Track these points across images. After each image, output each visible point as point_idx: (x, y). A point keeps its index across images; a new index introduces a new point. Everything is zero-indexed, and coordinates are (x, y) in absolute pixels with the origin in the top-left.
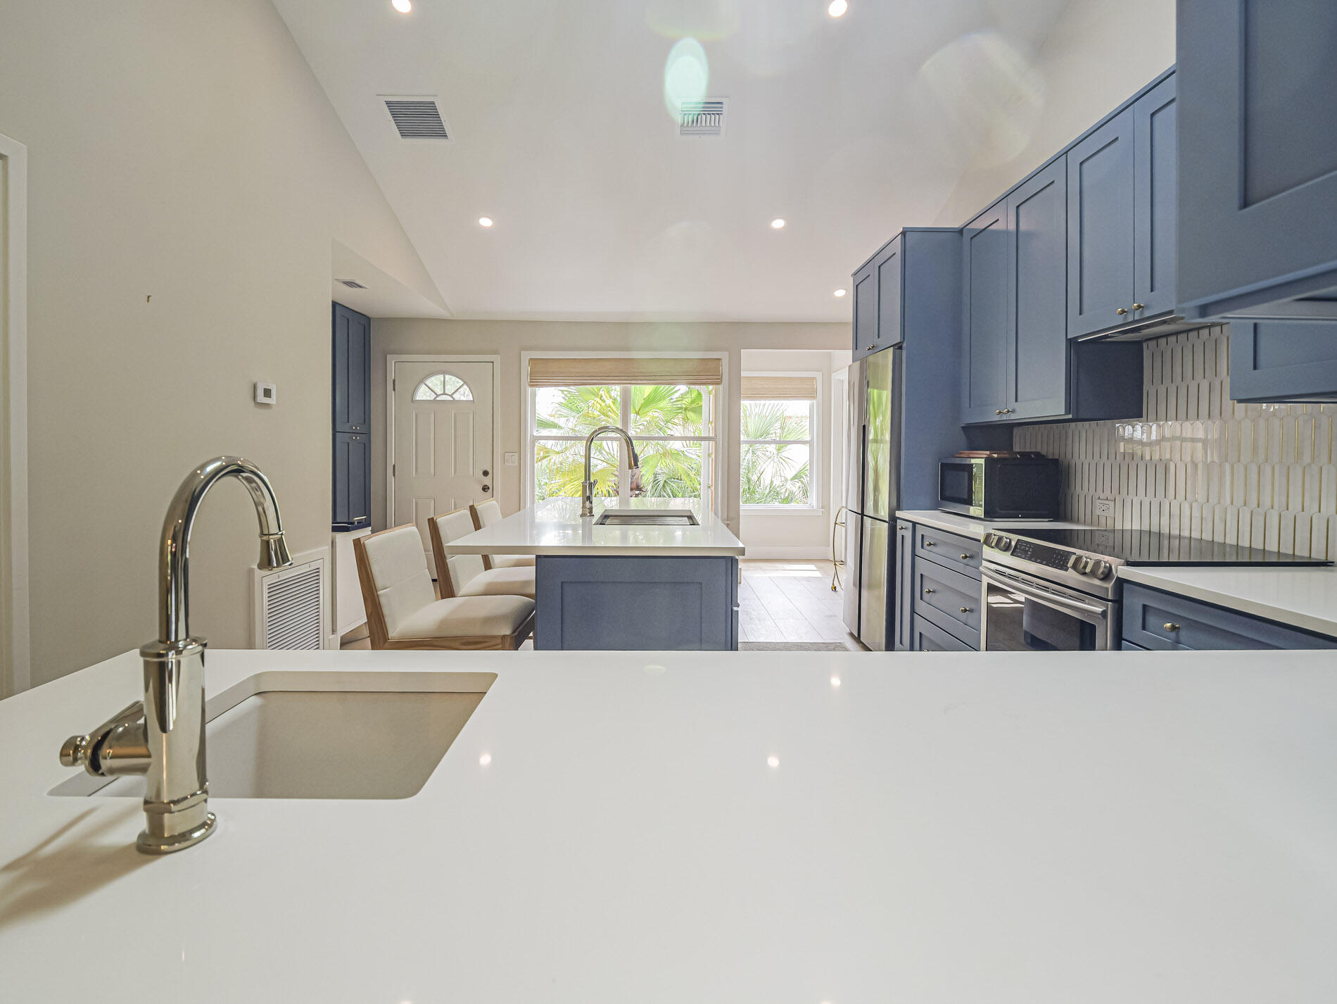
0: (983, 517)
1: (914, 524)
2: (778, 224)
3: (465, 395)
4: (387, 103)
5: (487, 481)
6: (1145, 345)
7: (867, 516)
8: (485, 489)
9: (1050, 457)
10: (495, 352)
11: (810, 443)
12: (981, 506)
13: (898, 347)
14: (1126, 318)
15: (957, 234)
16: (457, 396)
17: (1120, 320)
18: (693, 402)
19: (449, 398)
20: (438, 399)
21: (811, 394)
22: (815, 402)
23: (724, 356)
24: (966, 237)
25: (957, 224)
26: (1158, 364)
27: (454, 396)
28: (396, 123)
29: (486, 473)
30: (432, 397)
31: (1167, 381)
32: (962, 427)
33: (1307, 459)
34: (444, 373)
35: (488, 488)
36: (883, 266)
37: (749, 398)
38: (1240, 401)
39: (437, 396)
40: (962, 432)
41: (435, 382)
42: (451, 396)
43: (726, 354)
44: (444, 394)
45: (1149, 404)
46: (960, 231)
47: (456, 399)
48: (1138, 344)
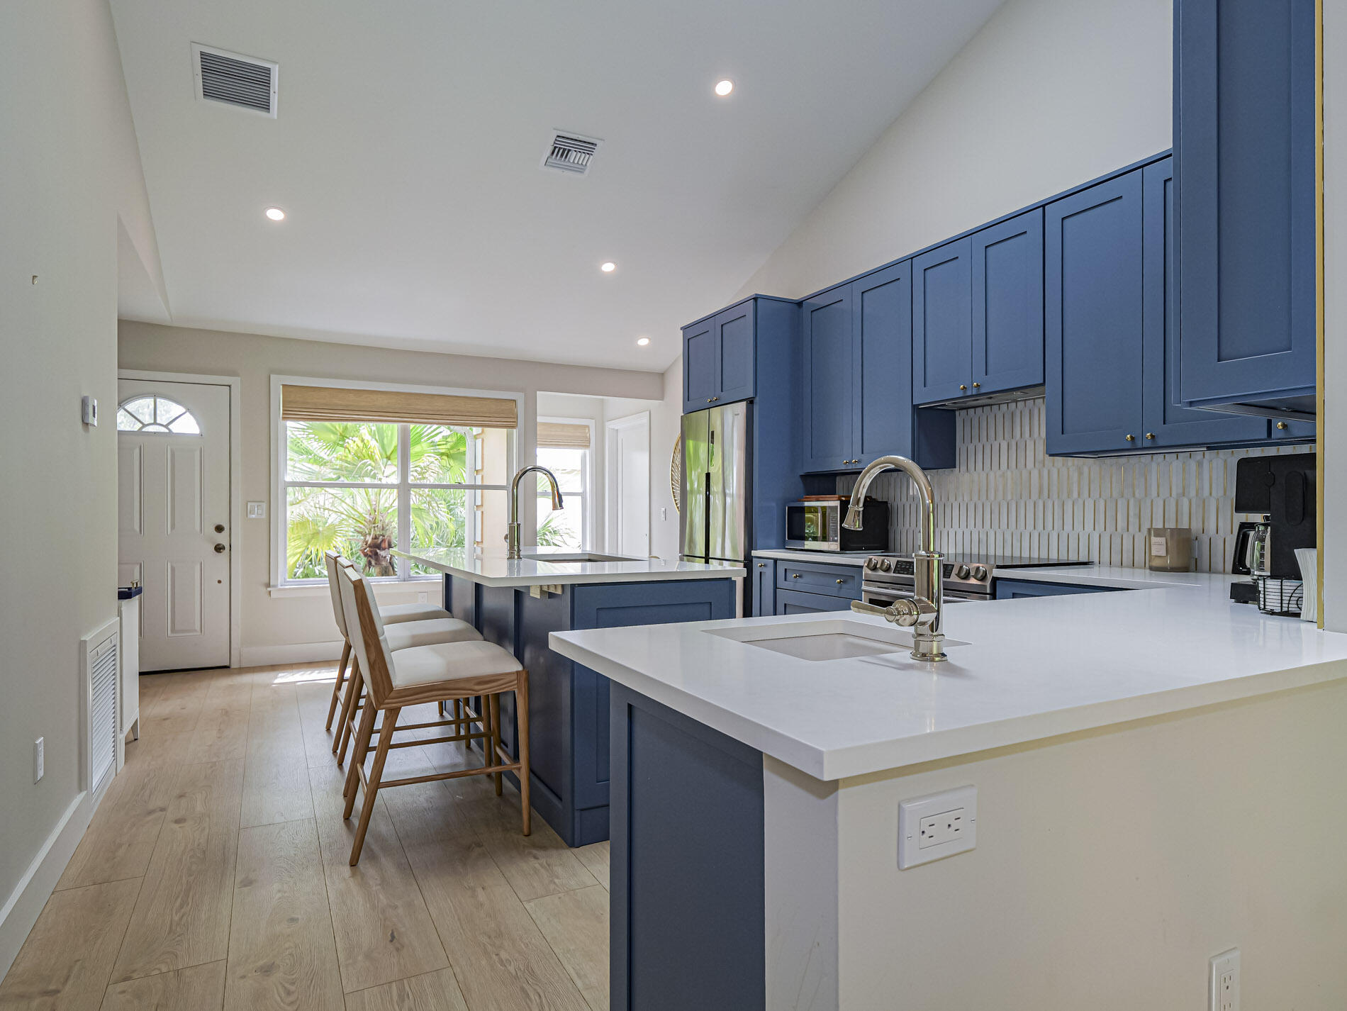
0: (839, 550)
1: (776, 561)
2: (608, 267)
3: (188, 425)
4: (202, 53)
5: (222, 538)
6: (957, 413)
7: (712, 558)
8: (219, 548)
9: (880, 500)
10: (233, 373)
11: (583, 495)
12: (836, 541)
13: (751, 402)
14: (965, 392)
15: (796, 306)
16: (175, 428)
17: (961, 394)
18: (452, 448)
19: (165, 430)
20: (144, 430)
21: (584, 443)
22: (587, 452)
23: (519, 397)
24: (806, 310)
25: (797, 297)
26: (967, 429)
27: (170, 427)
28: (203, 82)
29: (219, 529)
30: (138, 426)
31: (975, 441)
32: (801, 476)
33: (1075, 495)
34: (155, 396)
35: (224, 548)
36: (728, 325)
37: (545, 445)
38: (1051, 455)
39: (144, 425)
40: (800, 479)
41: (142, 407)
42: (166, 426)
43: (522, 395)
44: (155, 423)
45: (961, 457)
46: (800, 304)
47: (174, 431)
48: (954, 411)
